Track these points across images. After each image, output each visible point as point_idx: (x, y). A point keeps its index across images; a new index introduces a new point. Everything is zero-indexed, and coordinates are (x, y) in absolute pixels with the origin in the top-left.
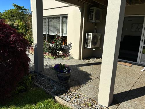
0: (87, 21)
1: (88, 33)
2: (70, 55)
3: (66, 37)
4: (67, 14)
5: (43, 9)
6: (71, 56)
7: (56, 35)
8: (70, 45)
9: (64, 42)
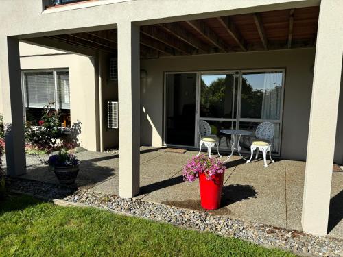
0: (107, 80)
1: (110, 101)
2: (78, 145)
3: (69, 110)
4: (68, 68)
5: (21, 55)
6: (81, 146)
7: (46, 107)
8: (77, 125)
9: (65, 121)
